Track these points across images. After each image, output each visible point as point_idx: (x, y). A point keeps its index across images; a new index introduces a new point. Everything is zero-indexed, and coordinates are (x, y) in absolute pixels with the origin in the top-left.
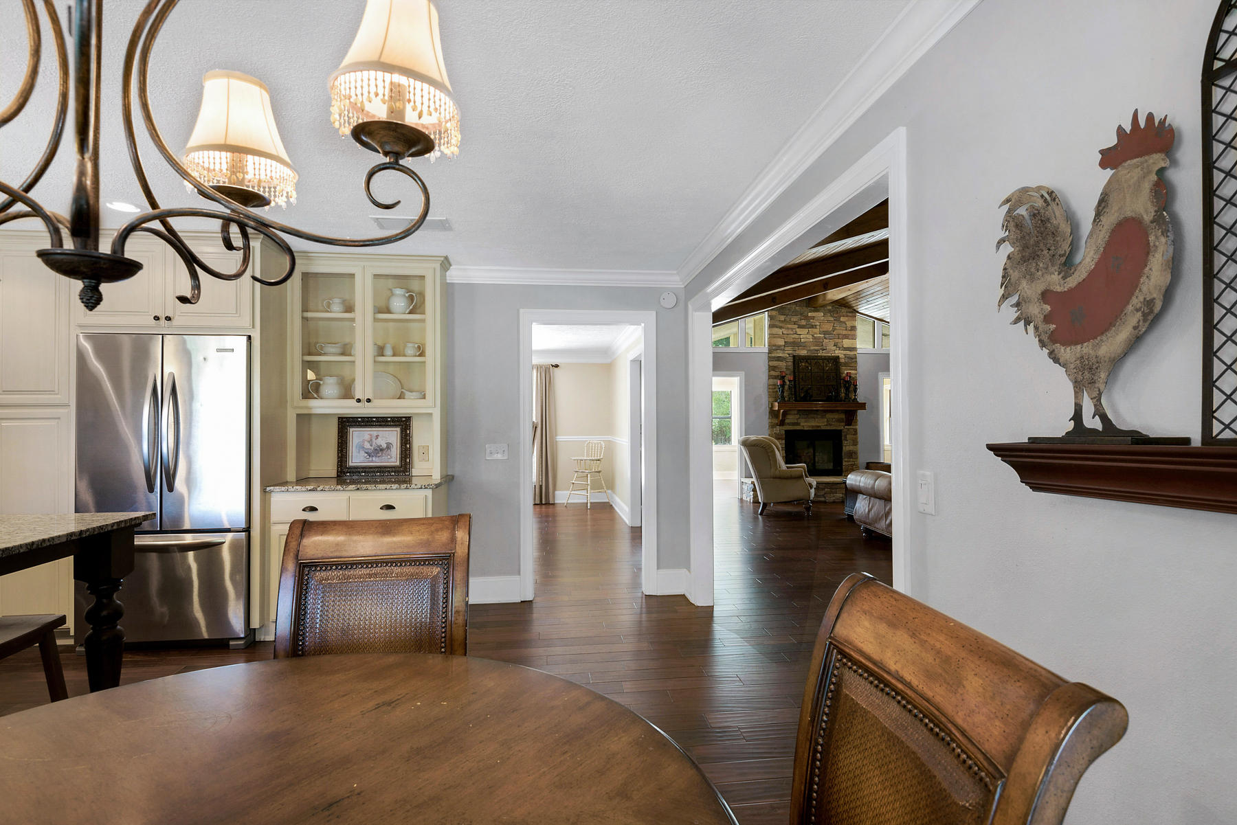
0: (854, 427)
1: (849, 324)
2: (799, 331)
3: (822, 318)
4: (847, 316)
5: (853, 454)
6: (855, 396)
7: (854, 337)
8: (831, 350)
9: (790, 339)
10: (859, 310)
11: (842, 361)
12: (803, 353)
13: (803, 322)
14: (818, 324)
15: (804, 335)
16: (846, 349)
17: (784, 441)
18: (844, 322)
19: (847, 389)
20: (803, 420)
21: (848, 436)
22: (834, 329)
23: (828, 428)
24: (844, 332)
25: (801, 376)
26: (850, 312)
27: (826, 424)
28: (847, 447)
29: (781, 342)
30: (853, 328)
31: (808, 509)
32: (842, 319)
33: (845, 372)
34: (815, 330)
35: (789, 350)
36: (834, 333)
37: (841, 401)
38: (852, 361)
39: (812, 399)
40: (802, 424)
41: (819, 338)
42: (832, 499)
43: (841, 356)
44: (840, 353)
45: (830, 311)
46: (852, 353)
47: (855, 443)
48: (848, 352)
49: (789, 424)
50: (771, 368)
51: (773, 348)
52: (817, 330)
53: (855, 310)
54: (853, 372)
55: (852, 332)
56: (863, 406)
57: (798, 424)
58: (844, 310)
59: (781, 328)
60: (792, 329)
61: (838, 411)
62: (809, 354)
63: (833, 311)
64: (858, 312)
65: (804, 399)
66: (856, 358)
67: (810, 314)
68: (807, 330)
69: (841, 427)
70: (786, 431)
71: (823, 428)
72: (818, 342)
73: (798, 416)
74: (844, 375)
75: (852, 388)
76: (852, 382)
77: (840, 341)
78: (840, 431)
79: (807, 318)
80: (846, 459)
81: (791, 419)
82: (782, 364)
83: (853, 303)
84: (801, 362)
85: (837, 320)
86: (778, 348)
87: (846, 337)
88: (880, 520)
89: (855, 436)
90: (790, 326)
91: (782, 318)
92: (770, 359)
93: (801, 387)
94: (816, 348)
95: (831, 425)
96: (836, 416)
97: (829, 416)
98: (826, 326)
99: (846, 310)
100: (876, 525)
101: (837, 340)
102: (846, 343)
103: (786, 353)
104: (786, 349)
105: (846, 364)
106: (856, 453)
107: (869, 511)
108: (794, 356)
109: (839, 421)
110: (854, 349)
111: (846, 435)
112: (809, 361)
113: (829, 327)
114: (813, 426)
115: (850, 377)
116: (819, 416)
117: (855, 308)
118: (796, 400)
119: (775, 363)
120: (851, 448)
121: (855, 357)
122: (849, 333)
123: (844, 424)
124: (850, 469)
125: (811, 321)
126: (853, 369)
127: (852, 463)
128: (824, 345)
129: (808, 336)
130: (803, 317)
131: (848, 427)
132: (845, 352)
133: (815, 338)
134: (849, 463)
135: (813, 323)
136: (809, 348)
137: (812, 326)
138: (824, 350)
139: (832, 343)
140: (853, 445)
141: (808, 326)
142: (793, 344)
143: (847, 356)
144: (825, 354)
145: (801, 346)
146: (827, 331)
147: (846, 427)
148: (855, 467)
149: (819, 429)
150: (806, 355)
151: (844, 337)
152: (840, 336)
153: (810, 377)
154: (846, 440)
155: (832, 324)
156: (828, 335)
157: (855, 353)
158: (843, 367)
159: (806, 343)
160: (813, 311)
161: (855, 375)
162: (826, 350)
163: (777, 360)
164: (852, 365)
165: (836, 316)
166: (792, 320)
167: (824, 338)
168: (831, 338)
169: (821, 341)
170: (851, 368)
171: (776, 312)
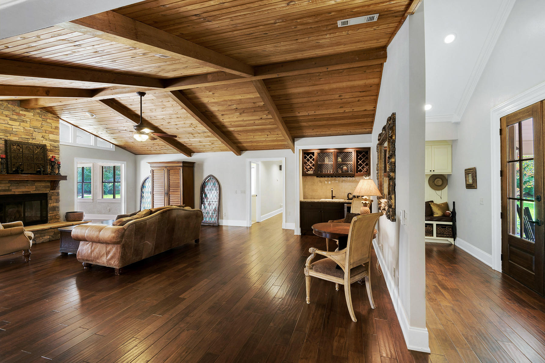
0: (57, 191)
1: (54, 125)
2: (11, 122)
3: (32, 117)
4: (52, 119)
5: (56, 209)
6: (59, 171)
7: (58, 134)
8: (38, 139)
10: (61, 117)
11: (48, 148)
12: (15, 139)
13: (15, 117)
14: (28, 120)
15: (16, 126)
16: (51, 140)
18: (50, 123)
19: (53, 167)
20: (14, 187)
21: (52, 197)
22: (42, 127)
23: (36, 192)
24: (50, 130)
25: (12, 156)
26: (54, 117)
27: (35, 189)
28: (51, 204)
30: (57, 128)
31: (28, 256)
32: (48, 120)
33: (51, 156)
34: (25, 124)
35: (1, 135)
36: (42, 129)
37: (47, 174)
38: (56, 149)
39: (24, 172)
40: (13, 190)
41: (30, 130)
44: (48, 144)
45: (39, 114)
46: (56, 144)
47: (58, 201)
48: (53, 143)
52: (27, 125)
53: (58, 117)
54: (56, 156)
55: (56, 131)
56: (65, 178)
57: (9, 190)
58: (50, 115)
60: (4, 120)
61: (45, 181)
62: (20, 140)
63: (42, 114)
64: (60, 119)
65: (16, 172)
66: (59, 147)
67: (21, 112)
68: (18, 123)
69: (47, 191)
71: (32, 192)
72: (27, 132)
73: (9, 185)
74: (50, 157)
75: (56, 166)
76: (57, 162)
77: (47, 134)
78: (46, 194)
79: (18, 114)
80: (51, 212)
81: (1, 187)
83: (58, 112)
84: (14, 145)
85: (45, 120)
87: (52, 133)
88: (101, 257)
89: (58, 197)
93: (13, 163)
94: (27, 137)
95: (39, 190)
96: (43, 184)
97: (37, 184)
98: (35, 123)
99: (52, 115)
100: (98, 261)
101: (44, 134)
102: (52, 137)
105: (51, 151)
106: (58, 207)
107: (91, 252)
108: (6, 141)
109: (46, 187)
111: (51, 196)
112: (21, 145)
113: (38, 124)
114: (23, 192)
115: (55, 159)
116: (28, 184)
117: (59, 115)
118: (8, 173)
120: (55, 204)
122: (54, 130)
123: (49, 189)
124: (54, 218)
125: (22, 117)
126: (57, 154)
127: (55, 214)
128: (33, 135)
129: (19, 127)
130: (14, 113)
131: (52, 191)
132: (51, 143)
133: (26, 130)
134: (53, 214)
135: (24, 119)
136: (20, 136)
137: (23, 121)
138: (33, 139)
139: (41, 135)
140: (56, 203)
141: (19, 120)
142: (5, 131)
143: (52, 145)
144: (34, 142)
145: (12, 134)
146: (36, 126)
147: (51, 191)
148: (58, 217)
149: (29, 193)
150: (18, 140)
151: (50, 132)
152: (47, 132)
153: (21, 157)
154: (51, 200)
155: (40, 123)
156: (36, 130)
157: (58, 144)
158: (49, 152)
159: (17, 132)
160: (24, 111)
161: (58, 158)
162: (35, 139)
164: (56, 151)
165: (43, 117)
166: (4, 113)
167: (34, 131)
168: (39, 132)
169: (31, 132)
170: (55, 153)
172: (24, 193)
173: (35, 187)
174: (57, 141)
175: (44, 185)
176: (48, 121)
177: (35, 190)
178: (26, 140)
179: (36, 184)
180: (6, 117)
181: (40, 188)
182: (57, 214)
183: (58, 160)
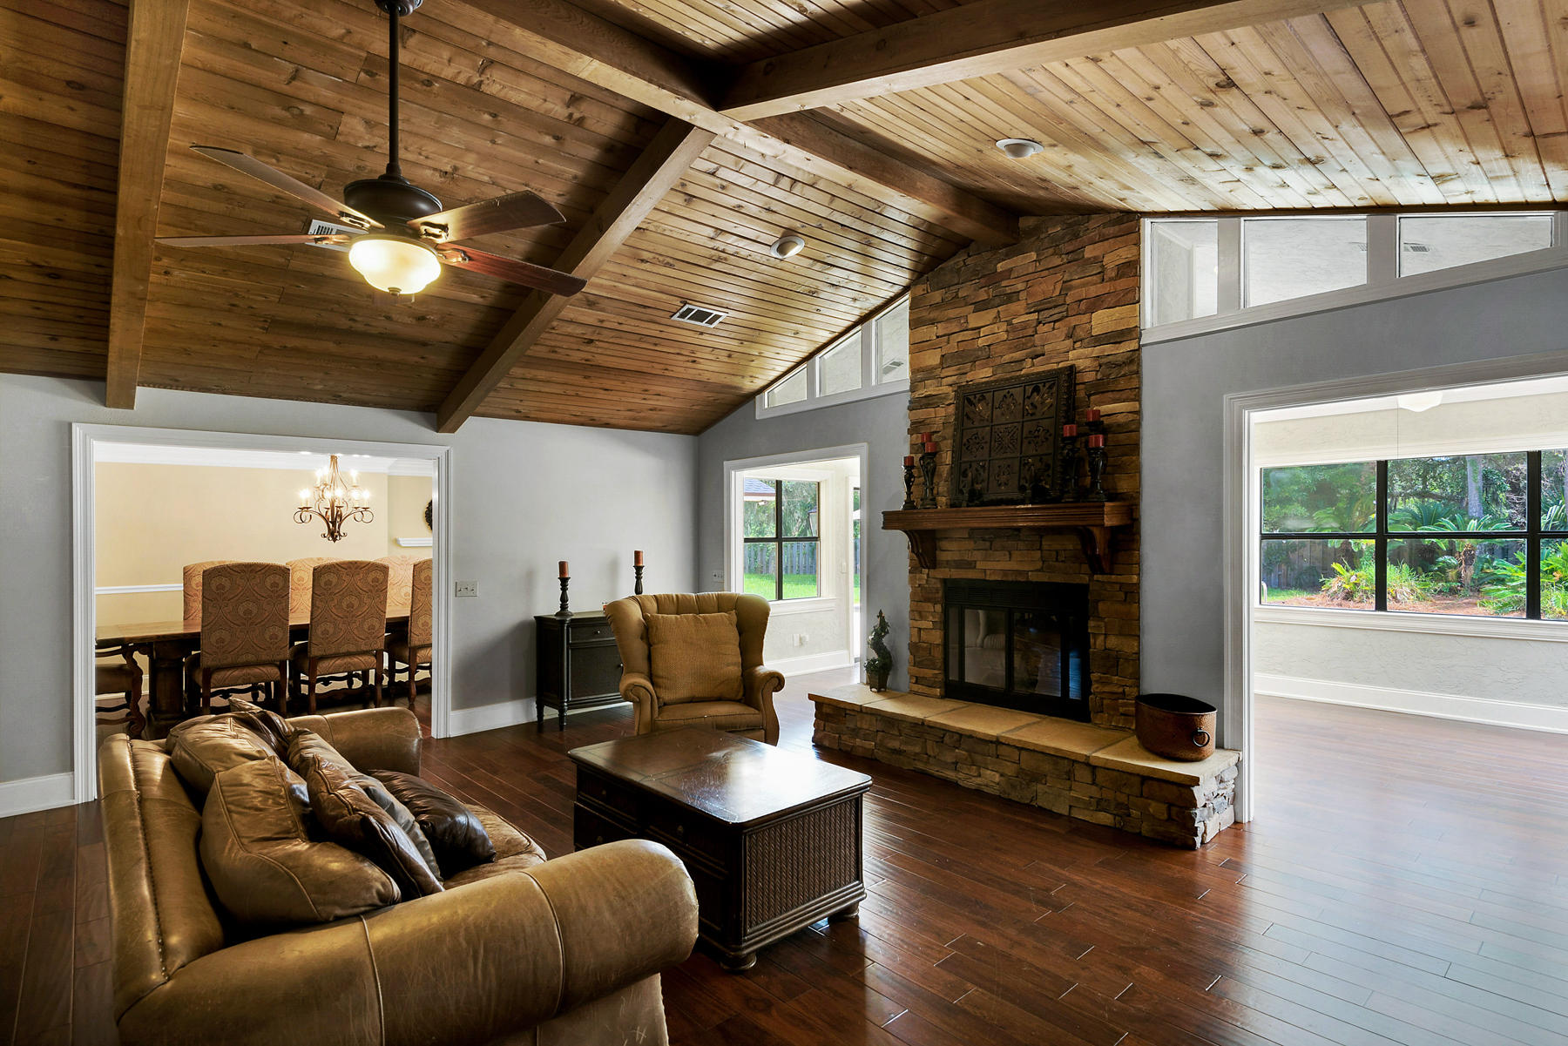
0: (1122, 579)
1: (1113, 260)
2: (976, 319)
3: (1033, 267)
5: (1119, 663)
7: (1132, 297)
9: (954, 346)
12: (983, 374)
14: (1020, 286)
15: (990, 328)
16: (1098, 340)
17: (939, 608)
18: (1097, 260)
21: (1101, 605)
22: (1066, 287)
23: (1046, 578)
24: (1098, 290)
27: (1039, 565)
29: (932, 358)
30: (1132, 268)
32: (1087, 252)
33: (1105, 412)
34: (1014, 307)
35: (950, 375)
36: (1068, 300)
39: (986, 498)
40: (979, 565)
41: (1025, 326)
42: (973, 783)
43: (1081, 364)
44: (1082, 358)
45: (1054, 240)
46: (1121, 351)
47: (1131, 626)
48: (1108, 349)
49: (948, 563)
50: (914, 427)
51: (920, 375)
52: (1021, 306)
54: (1125, 406)
55: (1126, 283)
57: (971, 565)
58: (1096, 224)
59: (933, 322)
62: (997, 376)
64: (1140, 216)
66: (1138, 361)
67: (1000, 267)
68: (993, 314)
69: (1083, 576)
70: (944, 581)
71: (1033, 577)
72: (1020, 337)
73: (970, 545)
77: (1085, 318)
78: (1081, 590)
80: (1103, 677)
81: (950, 551)
82: (938, 414)
85: (1076, 258)
86: (930, 373)
87: (1102, 302)
89: (1134, 608)
90: (952, 313)
91: (937, 296)
92: (914, 405)
94: (1018, 355)
95: (1052, 570)
96: (1066, 544)
97: (1049, 544)
98: (1044, 287)
101: (1073, 321)
102: (1102, 320)
103: (945, 384)
104: (946, 372)
105: (1101, 388)
106: (1136, 658)
109: (1075, 558)
110: (1133, 333)
112: (988, 396)
113: (1048, 288)
114: (1005, 572)
116: (1020, 544)
119: (921, 414)
121: (1134, 359)
123: (1085, 568)
125: (1004, 283)
126: (1124, 396)
127: (1115, 689)
128: (1036, 343)
129: (996, 328)
130: (983, 281)
131: (1098, 578)
132: (1097, 351)
133: (1015, 329)
134: (1107, 689)
135: (1008, 290)
136: (998, 361)
137: (1009, 299)
138: (1038, 356)
139: (1061, 329)
140: (1120, 634)
141: (997, 300)
142: (962, 357)
143: (1103, 360)
144: (1040, 367)
145: (978, 359)
146: (1041, 303)
147: (1094, 577)
149: (1020, 579)
150: (992, 379)
151: (1095, 304)
152: (1083, 306)
153: (987, 438)
154: (1101, 619)
155: (1059, 276)
156: (1046, 313)
157: (1133, 345)
158: (1092, 397)
159: (992, 347)
160: (1008, 256)
161: (1131, 417)
162: (1043, 355)
163: (927, 406)
164: (1122, 384)
165: (1071, 248)
166: (960, 295)
167: (1040, 323)
168: (1055, 318)
169: (1030, 332)
170: (1117, 395)
171: (924, 286)
172: (1010, 579)
173: (1038, 554)
174: (1131, 331)
175: (1069, 547)
176: (1087, 255)
177: (1042, 570)
178: (1017, 366)
179: (1046, 544)
180: (965, 305)
181: (1057, 560)
182: (1121, 690)
183: (1133, 427)
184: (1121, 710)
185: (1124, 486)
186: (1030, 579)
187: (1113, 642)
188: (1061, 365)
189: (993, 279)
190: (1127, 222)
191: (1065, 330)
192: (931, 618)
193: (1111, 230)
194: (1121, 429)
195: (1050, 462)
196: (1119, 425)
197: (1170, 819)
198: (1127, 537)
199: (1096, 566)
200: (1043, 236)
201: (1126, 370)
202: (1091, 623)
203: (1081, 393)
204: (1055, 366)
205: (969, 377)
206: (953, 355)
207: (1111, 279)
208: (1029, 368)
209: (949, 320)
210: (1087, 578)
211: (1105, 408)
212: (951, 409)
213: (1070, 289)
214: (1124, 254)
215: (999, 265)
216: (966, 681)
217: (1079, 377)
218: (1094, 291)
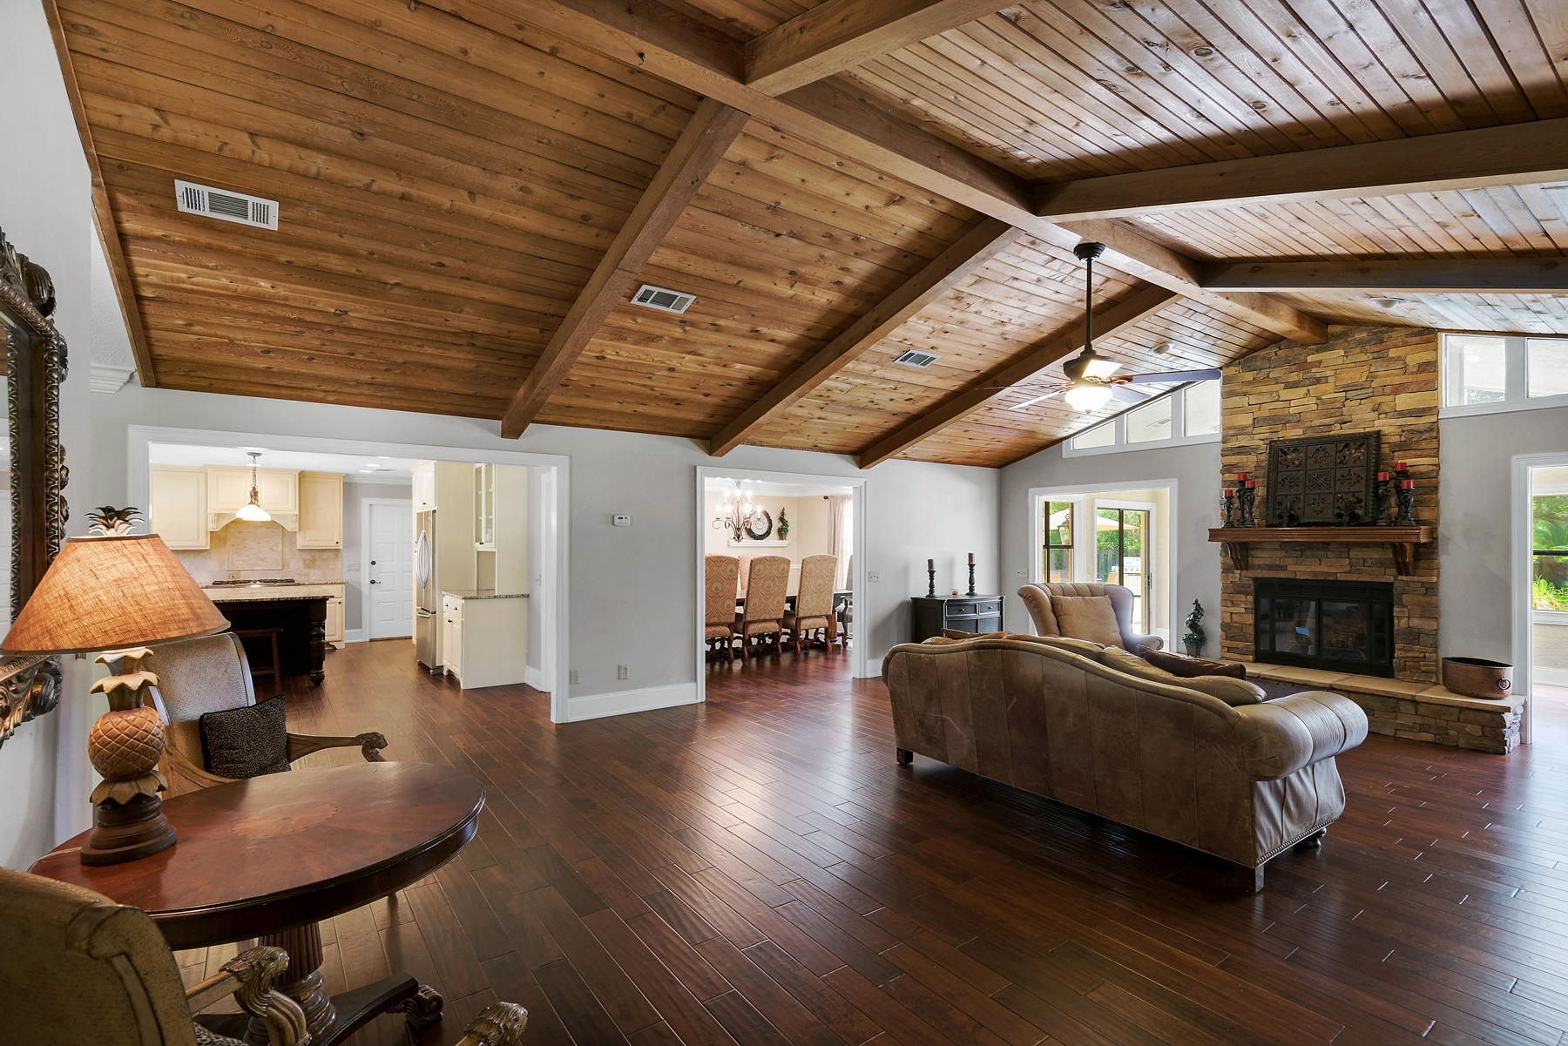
0: (1428, 580)
2: (1285, 394)
3: (1342, 361)
4: (1405, 344)
7: (1432, 386)
8: (1363, 419)
9: (1265, 412)
10: (1439, 325)
11: (1391, 440)
12: (1294, 433)
13: (1294, 377)
14: (1329, 373)
15: (1300, 401)
16: (1402, 414)
17: (1250, 598)
18: (1399, 358)
21: (1404, 597)
22: (1372, 377)
23: (1354, 578)
24: (1403, 379)
27: (1347, 569)
28: (1405, 621)
29: (1246, 420)
30: (1431, 367)
32: (1392, 352)
34: (1322, 387)
35: (1263, 433)
36: (1373, 385)
38: (1427, 436)
39: (1301, 521)
40: (1290, 568)
41: (1333, 401)
43: (1386, 430)
44: (1388, 426)
45: (1360, 344)
46: (1422, 422)
47: (1431, 611)
48: (1410, 420)
49: (1259, 567)
50: (1227, 469)
51: (1229, 432)
52: (1329, 387)
54: (1424, 461)
55: (1427, 376)
57: (1283, 568)
58: (1399, 334)
59: (1245, 394)
60: (1270, 393)
62: (1309, 434)
63: (1370, 342)
64: (1438, 330)
66: (1437, 430)
67: (1310, 359)
68: (1304, 391)
69: (1388, 576)
70: (1255, 579)
71: (1340, 577)
72: (1329, 408)
74: (1398, 470)
77: (1390, 398)
78: (1387, 588)
79: (1302, 367)
80: (1404, 645)
81: (1261, 558)
82: (1250, 461)
84: (1285, 454)
85: (1381, 356)
86: (1241, 430)
87: (1405, 388)
89: (1427, 599)
90: (1264, 389)
91: (1249, 376)
92: (1225, 453)
94: (1327, 421)
95: (1360, 572)
96: (1376, 554)
97: (1356, 554)
98: (1351, 374)
99: (1407, 332)
101: (1378, 400)
102: (1404, 401)
103: (1258, 439)
104: (1256, 430)
105: (1403, 447)
106: (1434, 635)
108: (1272, 443)
109: (1381, 564)
110: (1433, 410)
111: (1401, 595)
113: (1357, 376)
114: (1315, 573)
115: (1418, 472)
116: (1330, 554)
119: (1233, 459)
120: (1419, 623)
121: (1434, 429)
122: (1417, 378)
123: (1394, 571)
124: (1411, 667)
125: (1313, 370)
126: (1425, 454)
127: (1417, 655)
128: (1345, 413)
129: (1305, 401)
130: (1294, 367)
131: (1404, 578)
132: (1401, 421)
133: (1324, 402)
134: (1409, 655)
135: (1318, 375)
136: (1308, 424)
137: (1318, 381)
138: (1345, 423)
139: (1368, 405)
140: (1422, 617)
141: (1307, 382)
142: (1273, 420)
143: (1405, 429)
144: (1347, 430)
145: (1289, 422)
146: (1348, 385)
147: (1400, 578)
148: (1426, 665)
149: (1331, 578)
150: (1302, 436)
151: (1398, 389)
152: (1388, 390)
153: (1302, 479)
154: (1403, 606)
155: (1366, 368)
156: (1354, 393)
157: (1433, 419)
158: (1396, 453)
159: (1301, 414)
160: (1318, 351)
161: (1431, 468)
162: (1350, 422)
163: (1239, 454)
164: (1423, 445)
165: (1377, 349)
166: (1271, 376)
167: (1347, 400)
168: (1362, 396)
169: (1339, 405)
170: (1419, 453)
171: (1237, 368)
172: (1318, 578)
173: (1347, 561)
174: (1430, 409)
175: (1376, 556)
176: (1390, 355)
177: (1350, 572)
178: (1326, 429)
179: (1353, 554)
180: (1277, 383)
181: (1364, 566)
182: (1422, 655)
183: (1433, 475)
184: (1423, 669)
185: (1425, 514)
186: (1339, 578)
187: (1415, 622)
188: (1367, 430)
189: (1304, 366)
190: (1427, 335)
191: (1371, 406)
192: (1243, 605)
193: (1414, 339)
194: (1422, 475)
195: (1363, 497)
196: (1421, 473)
197: (1483, 735)
198: (1427, 552)
199: (1402, 569)
200: (1349, 339)
201: (1426, 435)
202: (1396, 610)
203: (1386, 449)
204: (1362, 430)
205: (1280, 434)
206: (1265, 419)
207: (1412, 373)
208: (1337, 431)
209: (1260, 393)
210: (1392, 578)
211: (1409, 461)
212: (1263, 457)
213: (1376, 377)
214: (1425, 356)
215: (1309, 357)
216: (1277, 650)
217: (1384, 439)
218: (1397, 380)
